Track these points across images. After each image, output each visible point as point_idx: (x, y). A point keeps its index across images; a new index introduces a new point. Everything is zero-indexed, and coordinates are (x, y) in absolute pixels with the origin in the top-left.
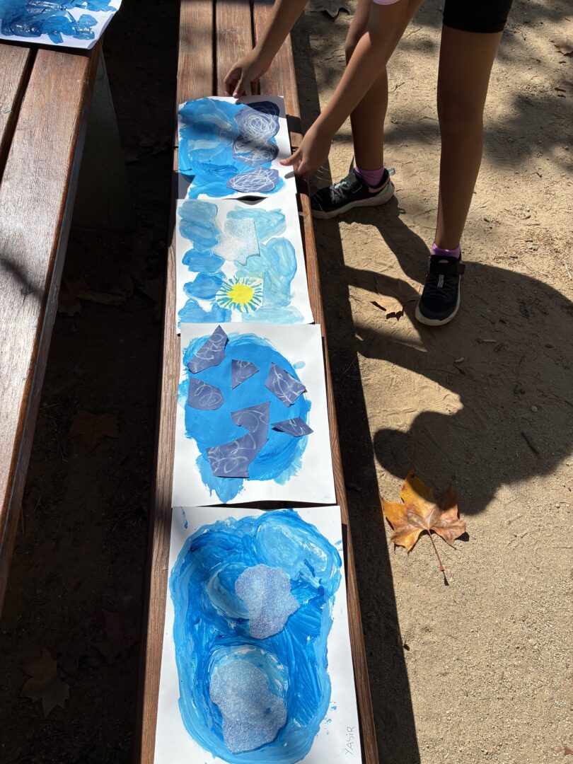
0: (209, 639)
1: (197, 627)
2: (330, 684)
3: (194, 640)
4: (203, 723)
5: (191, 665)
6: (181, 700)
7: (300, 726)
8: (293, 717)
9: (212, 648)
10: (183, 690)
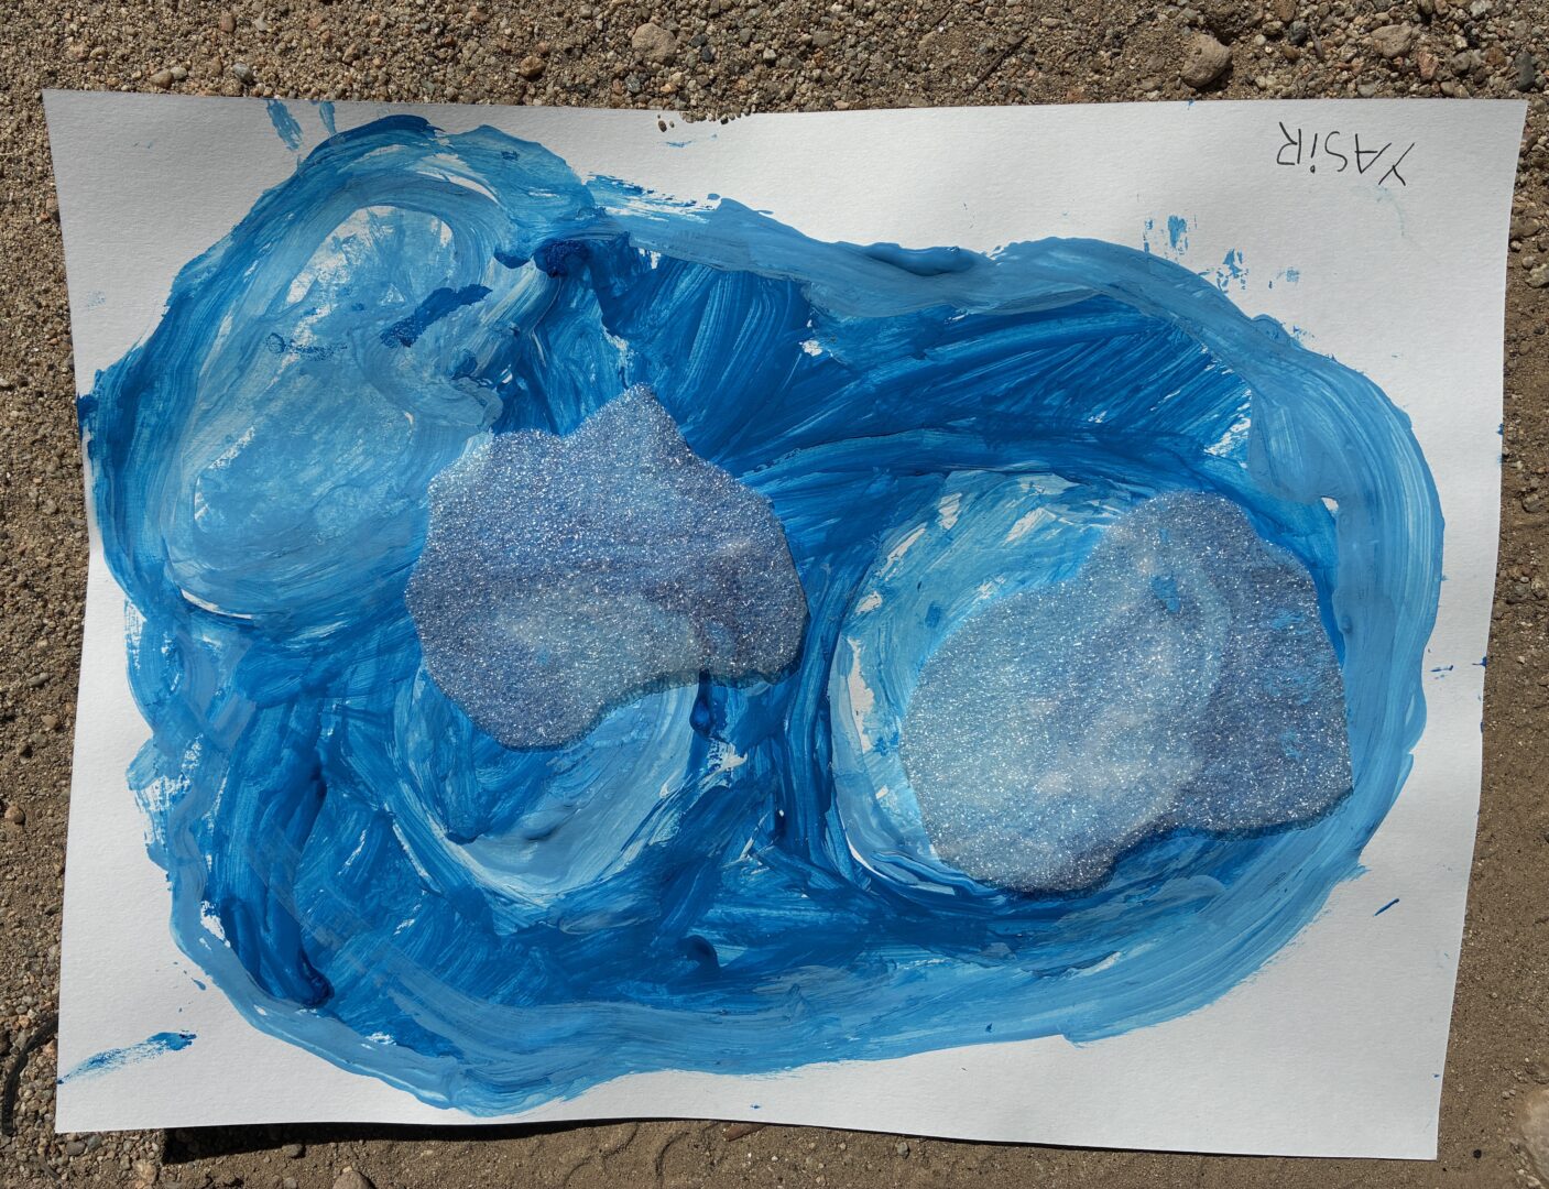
0: (790, 887)
1: (727, 954)
2: (1053, 244)
3: (796, 967)
4: (1189, 920)
5: (911, 977)
6: (1076, 1032)
7: (1248, 423)
8: (1201, 457)
9: (835, 875)
10: (1029, 1022)
